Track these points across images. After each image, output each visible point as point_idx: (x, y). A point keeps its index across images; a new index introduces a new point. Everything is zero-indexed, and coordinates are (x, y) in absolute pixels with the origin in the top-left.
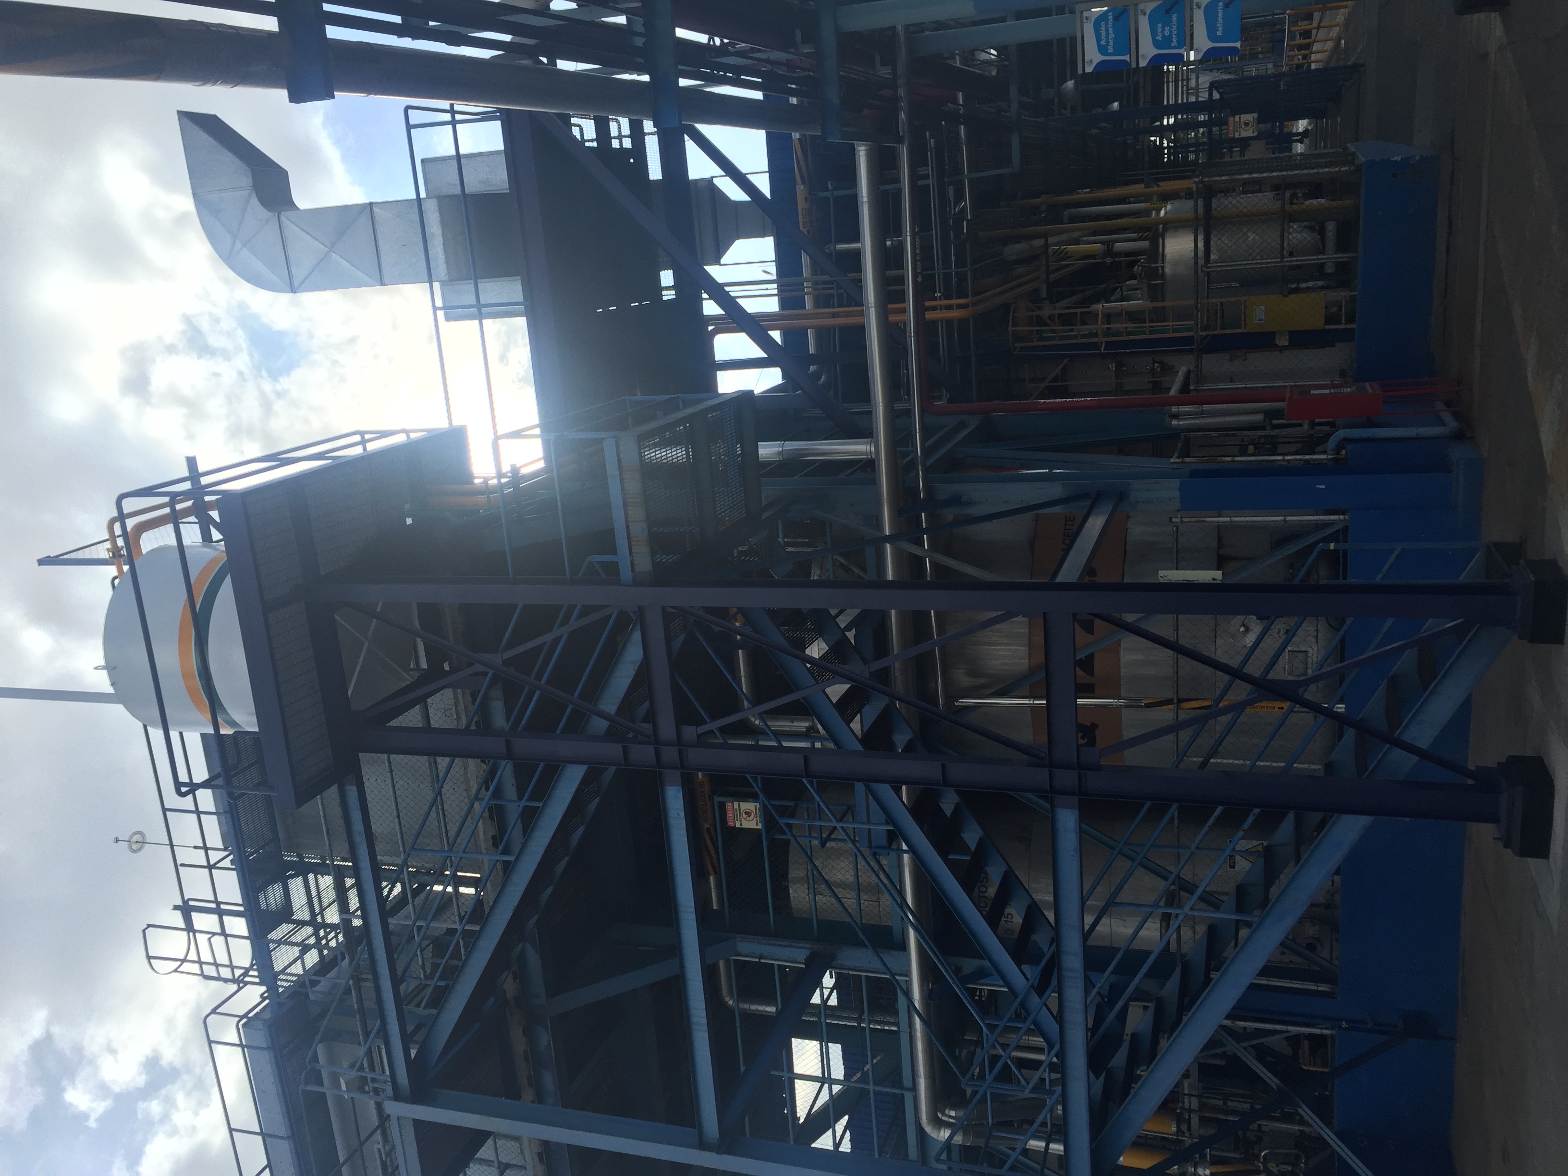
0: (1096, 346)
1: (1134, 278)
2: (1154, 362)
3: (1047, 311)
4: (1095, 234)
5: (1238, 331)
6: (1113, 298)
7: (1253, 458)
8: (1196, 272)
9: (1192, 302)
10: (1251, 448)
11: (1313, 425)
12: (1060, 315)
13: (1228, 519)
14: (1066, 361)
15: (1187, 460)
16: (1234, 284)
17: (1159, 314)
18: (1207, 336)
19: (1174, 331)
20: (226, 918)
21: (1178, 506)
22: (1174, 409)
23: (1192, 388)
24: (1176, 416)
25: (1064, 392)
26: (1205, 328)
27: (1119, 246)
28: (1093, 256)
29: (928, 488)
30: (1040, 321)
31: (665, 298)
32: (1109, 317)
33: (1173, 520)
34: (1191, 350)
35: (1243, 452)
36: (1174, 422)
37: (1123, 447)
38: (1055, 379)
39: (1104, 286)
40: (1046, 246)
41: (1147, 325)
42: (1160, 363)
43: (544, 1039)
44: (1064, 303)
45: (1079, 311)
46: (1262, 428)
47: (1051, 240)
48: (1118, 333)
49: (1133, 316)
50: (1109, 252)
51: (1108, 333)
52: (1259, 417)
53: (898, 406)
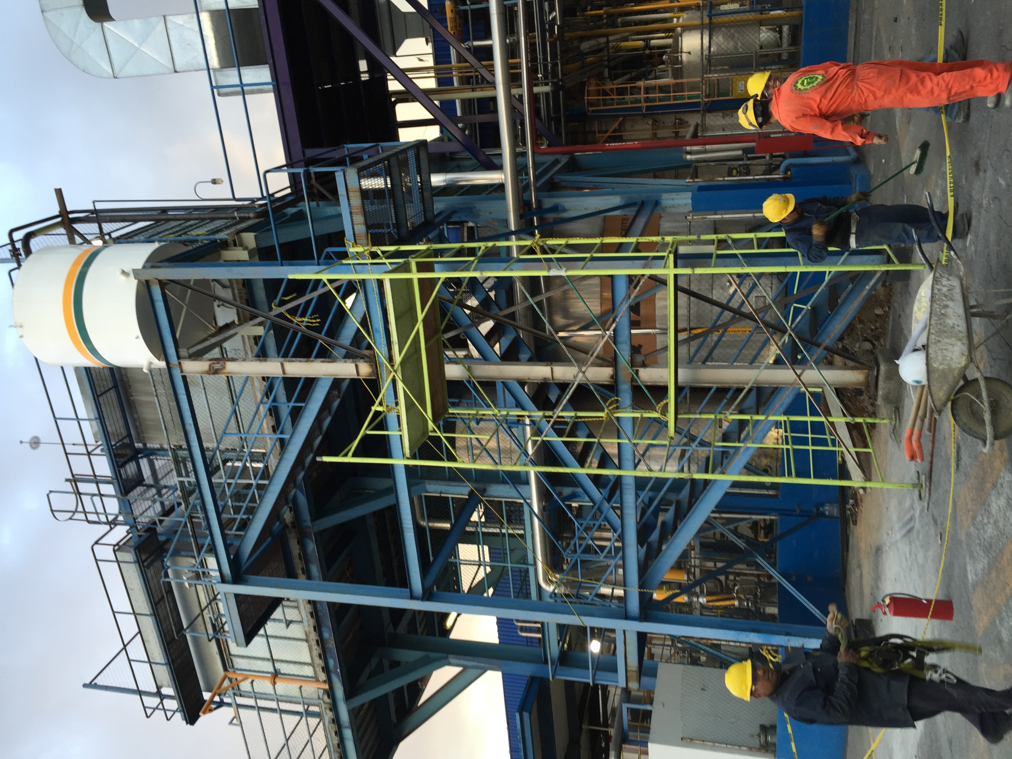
0: (640, 109)
1: (663, 63)
2: (676, 119)
3: (609, 86)
4: (638, 33)
5: (727, 98)
6: (650, 77)
7: (735, 178)
8: (702, 59)
9: (699, 79)
10: (735, 172)
11: (772, 157)
12: (617, 89)
13: (720, 216)
14: (621, 119)
15: (696, 180)
16: (726, 67)
17: (679, 87)
18: (708, 102)
19: (689, 98)
20: (100, 485)
21: (691, 209)
22: (688, 148)
23: (699, 135)
24: (690, 153)
25: (619, 139)
26: (707, 96)
27: (653, 42)
28: (636, 49)
29: (539, 201)
30: (605, 93)
31: (363, 79)
32: (648, 90)
33: (688, 218)
34: (698, 111)
35: (730, 175)
36: (689, 157)
37: (657, 173)
38: (615, 131)
39: (644, 69)
40: (608, 42)
41: (672, 94)
42: (680, 119)
43: (311, 546)
44: (619, 80)
45: (628, 86)
46: (742, 159)
47: (611, 38)
48: (654, 100)
49: (663, 89)
50: (647, 46)
51: (647, 100)
52: (740, 152)
53: (518, 150)
